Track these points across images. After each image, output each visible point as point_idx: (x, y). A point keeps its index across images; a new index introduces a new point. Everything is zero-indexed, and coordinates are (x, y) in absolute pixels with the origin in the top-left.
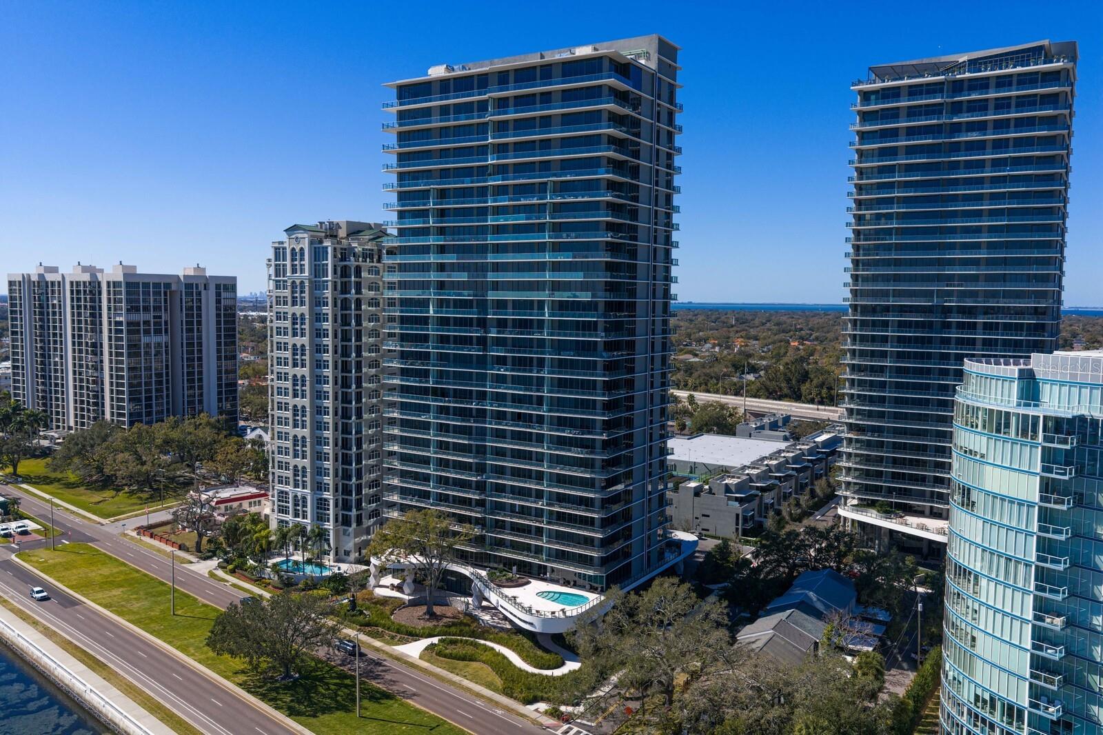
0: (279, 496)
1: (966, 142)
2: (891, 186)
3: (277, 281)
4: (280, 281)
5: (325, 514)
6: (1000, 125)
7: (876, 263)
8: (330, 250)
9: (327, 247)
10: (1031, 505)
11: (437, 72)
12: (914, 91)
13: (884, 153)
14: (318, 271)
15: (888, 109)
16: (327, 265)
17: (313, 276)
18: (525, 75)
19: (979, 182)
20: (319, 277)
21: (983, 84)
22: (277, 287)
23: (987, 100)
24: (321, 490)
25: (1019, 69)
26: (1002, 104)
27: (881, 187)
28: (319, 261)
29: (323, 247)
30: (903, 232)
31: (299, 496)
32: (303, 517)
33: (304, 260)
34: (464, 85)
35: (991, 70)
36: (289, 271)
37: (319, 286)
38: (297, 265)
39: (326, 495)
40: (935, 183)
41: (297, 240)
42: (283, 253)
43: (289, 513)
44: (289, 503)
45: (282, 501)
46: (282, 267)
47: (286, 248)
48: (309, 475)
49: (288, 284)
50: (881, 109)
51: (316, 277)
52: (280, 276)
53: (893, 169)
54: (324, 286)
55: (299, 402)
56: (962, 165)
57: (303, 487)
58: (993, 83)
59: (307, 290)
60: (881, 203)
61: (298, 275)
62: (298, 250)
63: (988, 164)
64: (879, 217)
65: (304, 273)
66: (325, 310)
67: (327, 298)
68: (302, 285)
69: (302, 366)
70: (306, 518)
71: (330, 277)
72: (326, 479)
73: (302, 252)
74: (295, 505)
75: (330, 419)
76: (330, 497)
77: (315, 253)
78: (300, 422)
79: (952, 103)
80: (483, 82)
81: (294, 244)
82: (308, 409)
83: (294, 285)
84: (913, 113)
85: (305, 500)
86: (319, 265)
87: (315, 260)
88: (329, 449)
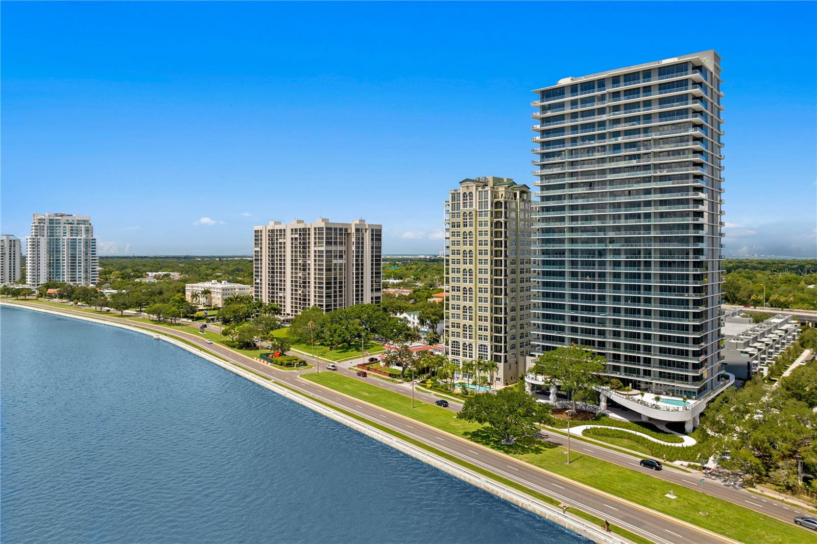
0: (452, 344)
3: (452, 213)
4: (455, 213)
5: (484, 355)
8: (489, 192)
18: (630, 77)
20: (482, 209)
22: (453, 217)
24: (482, 339)
28: (482, 199)
29: (485, 191)
31: (467, 343)
32: (469, 357)
33: (472, 199)
34: (588, 87)
36: (461, 207)
37: (482, 214)
38: (467, 202)
39: (485, 343)
41: (467, 187)
42: (457, 196)
43: (459, 354)
44: (459, 348)
45: (454, 347)
46: (456, 205)
47: (459, 193)
48: (474, 330)
49: (461, 214)
51: (479, 209)
52: (455, 210)
54: (485, 214)
55: (467, 285)
57: (470, 338)
59: (474, 217)
61: (468, 208)
62: (468, 194)
65: (472, 207)
66: (485, 228)
67: (487, 221)
68: (471, 215)
69: (470, 264)
70: (472, 357)
71: (489, 208)
72: (485, 333)
73: (471, 195)
74: (464, 349)
75: (488, 295)
76: (488, 344)
77: (479, 195)
78: (468, 298)
80: (601, 84)
81: (465, 190)
82: (473, 289)
83: (464, 215)
85: (471, 346)
86: (482, 202)
87: (479, 199)
88: (488, 314)
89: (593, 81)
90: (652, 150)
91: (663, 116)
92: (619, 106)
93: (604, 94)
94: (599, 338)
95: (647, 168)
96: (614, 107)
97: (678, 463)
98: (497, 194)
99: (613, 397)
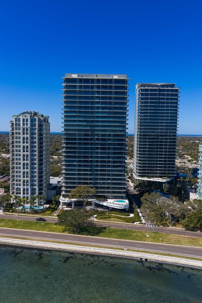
0: (16, 189)
1: (161, 102)
2: (147, 109)
3: (16, 128)
4: (17, 128)
5: (35, 192)
6: (167, 99)
7: (144, 126)
8: (37, 120)
9: (36, 119)
11: (75, 76)
12: (152, 90)
13: (146, 102)
14: (33, 125)
16: (36, 123)
17: (31, 126)
19: (164, 110)
20: (33, 127)
21: (164, 90)
23: (165, 93)
24: (33, 186)
25: (171, 88)
26: (168, 95)
27: (145, 110)
29: (34, 119)
30: (150, 119)
31: (26, 188)
32: (27, 194)
33: (28, 122)
34: (87, 81)
35: (165, 88)
36: (21, 125)
37: (33, 129)
38: (25, 123)
39: (35, 187)
40: (156, 110)
41: (25, 116)
42: (19, 120)
43: (20, 194)
44: (21, 191)
45: (18, 191)
46: (18, 124)
47: (20, 118)
48: (29, 182)
49: (21, 128)
50: (145, 93)
51: (31, 127)
52: (17, 126)
53: (147, 106)
54: (35, 129)
55: (25, 162)
56: (161, 106)
57: (27, 186)
58: (166, 90)
59: (29, 130)
60: (145, 113)
61: (25, 126)
62: (25, 119)
63: (165, 106)
64: (145, 116)
65: (28, 125)
66: (35, 136)
67: (36, 133)
68: (27, 129)
69: (27, 152)
70: (28, 194)
71: (37, 127)
72: (35, 183)
73: (27, 120)
74: (24, 191)
75: (36, 166)
76: (36, 187)
77: (31, 120)
78: (26, 168)
79: (159, 93)
80: (92, 81)
81: (24, 117)
82: (29, 164)
83: (24, 129)
84: (151, 95)
85: (27, 189)
86: (33, 123)
87: (31, 122)
88: (36, 174)
89: (89, 79)
90: (112, 111)
91: (116, 98)
92: (99, 91)
93: (94, 85)
94: (90, 181)
95: (109, 117)
96: (97, 91)
97: (135, 223)
98: (39, 120)
99: (98, 202)
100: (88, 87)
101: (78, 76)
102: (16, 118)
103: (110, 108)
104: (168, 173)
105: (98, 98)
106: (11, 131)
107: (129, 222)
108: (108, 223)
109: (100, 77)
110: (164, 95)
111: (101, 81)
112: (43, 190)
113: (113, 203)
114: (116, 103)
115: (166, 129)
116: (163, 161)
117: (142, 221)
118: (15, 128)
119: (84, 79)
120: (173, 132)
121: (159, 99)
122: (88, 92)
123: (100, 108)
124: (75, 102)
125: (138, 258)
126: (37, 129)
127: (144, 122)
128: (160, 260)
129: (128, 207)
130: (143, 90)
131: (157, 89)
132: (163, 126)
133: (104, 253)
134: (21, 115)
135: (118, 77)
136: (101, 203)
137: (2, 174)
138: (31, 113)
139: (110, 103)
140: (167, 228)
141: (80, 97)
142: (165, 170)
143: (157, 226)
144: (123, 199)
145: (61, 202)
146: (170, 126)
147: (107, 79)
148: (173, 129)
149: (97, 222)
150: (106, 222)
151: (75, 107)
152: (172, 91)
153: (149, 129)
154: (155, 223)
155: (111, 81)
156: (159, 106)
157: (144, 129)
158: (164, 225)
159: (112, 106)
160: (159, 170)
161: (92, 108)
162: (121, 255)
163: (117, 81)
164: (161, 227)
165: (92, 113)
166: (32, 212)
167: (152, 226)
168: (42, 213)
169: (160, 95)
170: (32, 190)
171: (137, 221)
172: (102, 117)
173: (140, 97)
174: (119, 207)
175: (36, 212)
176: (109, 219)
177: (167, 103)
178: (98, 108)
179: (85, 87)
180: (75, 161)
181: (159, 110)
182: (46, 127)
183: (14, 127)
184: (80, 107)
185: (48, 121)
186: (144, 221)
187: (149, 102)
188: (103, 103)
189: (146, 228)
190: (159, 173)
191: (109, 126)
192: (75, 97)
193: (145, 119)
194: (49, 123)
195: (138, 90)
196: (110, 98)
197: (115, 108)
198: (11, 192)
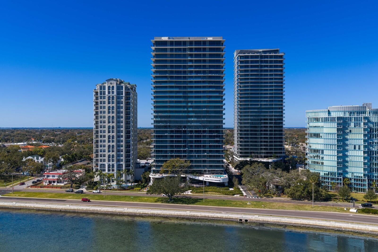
0: (100, 166)
1: (264, 70)
2: (248, 79)
5: (121, 169)
6: (271, 66)
7: (245, 97)
8: (124, 87)
9: (123, 86)
10: (335, 134)
11: (165, 39)
12: (252, 57)
13: (245, 71)
14: (119, 93)
15: (246, 61)
16: (123, 91)
19: (267, 79)
20: (119, 95)
21: (267, 57)
22: (101, 98)
23: (268, 60)
24: (119, 162)
25: (274, 54)
26: (271, 62)
27: (245, 79)
28: (119, 90)
29: (121, 86)
30: (251, 90)
31: (111, 164)
32: (112, 171)
33: (114, 90)
34: (178, 43)
35: (268, 54)
36: (107, 93)
37: (119, 98)
38: (110, 91)
39: (121, 163)
40: (258, 79)
41: (111, 83)
42: (104, 87)
43: (105, 171)
44: (105, 167)
45: (102, 167)
46: (103, 92)
47: (105, 86)
48: (115, 157)
49: (106, 97)
50: (245, 61)
51: (118, 95)
52: (102, 95)
53: (248, 75)
54: (121, 98)
55: (111, 134)
56: (263, 75)
57: (112, 162)
58: (269, 57)
59: (115, 99)
60: (245, 83)
61: (111, 94)
62: (111, 87)
63: (269, 75)
64: (245, 86)
65: (114, 94)
66: (121, 105)
67: (123, 101)
68: (113, 98)
69: (112, 123)
70: (114, 171)
71: (124, 95)
72: (121, 158)
73: (113, 87)
74: (109, 168)
75: (123, 139)
76: (123, 163)
77: (118, 88)
78: (111, 141)
79: (261, 60)
80: (185, 43)
81: (109, 85)
82: (115, 136)
83: (109, 98)
84: (252, 62)
85: (113, 166)
86: (119, 91)
87: (118, 90)
88: (123, 148)
89: (181, 41)
90: (206, 75)
91: (210, 61)
92: (192, 54)
93: (186, 48)
94: (183, 154)
95: (204, 82)
96: (190, 54)
97: (235, 196)
98: (126, 88)
99: (194, 177)
100: (180, 50)
101: (169, 38)
102: (100, 86)
103: (204, 72)
104: (275, 153)
105: (191, 61)
106: (94, 100)
107: (228, 195)
108: (205, 196)
109: (192, 39)
110: (266, 62)
111: (194, 43)
112: (131, 167)
113: (210, 177)
114: (211, 67)
115: (270, 101)
116: (269, 138)
117: (243, 194)
118: (99, 97)
119: (175, 41)
120: (279, 105)
121: (261, 66)
122: (179, 56)
123: (194, 72)
124: (166, 67)
125: (237, 219)
126: (124, 97)
127: (245, 94)
128: (261, 220)
129: (227, 181)
130: (242, 57)
131: (258, 56)
132: (267, 97)
133: (201, 216)
134: (107, 82)
135: (213, 39)
136: (197, 178)
137: (79, 158)
138: (117, 81)
139: (204, 67)
140: (271, 199)
141: (172, 61)
142: (271, 149)
143: (259, 198)
144: (222, 174)
145: (151, 178)
146: (275, 97)
147: (201, 41)
148: (279, 101)
149: (193, 195)
150: (203, 195)
151: (166, 72)
152: (276, 57)
153: (251, 101)
154: (258, 195)
155: (205, 43)
156: (261, 75)
157: (245, 101)
158: (268, 196)
159: (207, 70)
160: (265, 149)
161: (185, 72)
162: (219, 217)
163: (211, 43)
164: (265, 198)
165: (185, 77)
166: (119, 189)
167: (254, 198)
168: (130, 189)
169: (262, 62)
170: (118, 166)
171: (237, 194)
172: (196, 82)
173: (239, 64)
174: (217, 180)
175: (124, 189)
176: (206, 193)
177: (271, 71)
178: (191, 72)
179: (176, 49)
180: (166, 132)
181: (261, 79)
182: (134, 96)
183: (99, 95)
184: (172, 72)
185: (135, 90)
186: (245, 194)
187: (250, 71)
188: (196, 67)
189: (248, 199)
190: (264, 153)
191: (204, 92)
192: (166, 61)
193: (245, 90)
194: (136, 93)
195: (236, 58)
196: (204, 61)
197: (211, 72)
198: (94, 169)
